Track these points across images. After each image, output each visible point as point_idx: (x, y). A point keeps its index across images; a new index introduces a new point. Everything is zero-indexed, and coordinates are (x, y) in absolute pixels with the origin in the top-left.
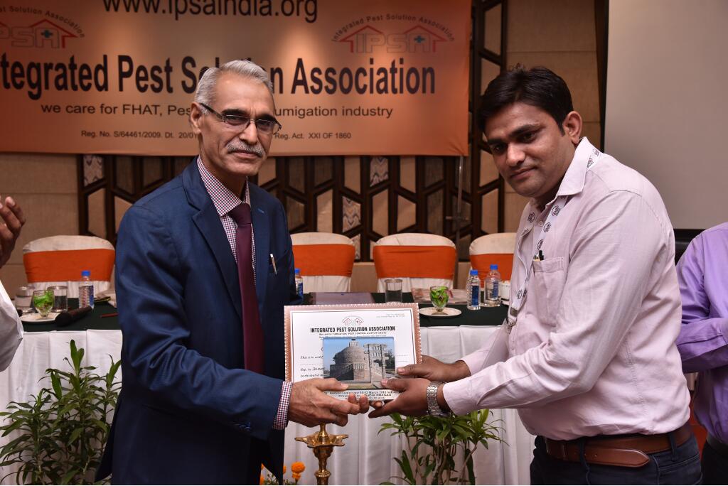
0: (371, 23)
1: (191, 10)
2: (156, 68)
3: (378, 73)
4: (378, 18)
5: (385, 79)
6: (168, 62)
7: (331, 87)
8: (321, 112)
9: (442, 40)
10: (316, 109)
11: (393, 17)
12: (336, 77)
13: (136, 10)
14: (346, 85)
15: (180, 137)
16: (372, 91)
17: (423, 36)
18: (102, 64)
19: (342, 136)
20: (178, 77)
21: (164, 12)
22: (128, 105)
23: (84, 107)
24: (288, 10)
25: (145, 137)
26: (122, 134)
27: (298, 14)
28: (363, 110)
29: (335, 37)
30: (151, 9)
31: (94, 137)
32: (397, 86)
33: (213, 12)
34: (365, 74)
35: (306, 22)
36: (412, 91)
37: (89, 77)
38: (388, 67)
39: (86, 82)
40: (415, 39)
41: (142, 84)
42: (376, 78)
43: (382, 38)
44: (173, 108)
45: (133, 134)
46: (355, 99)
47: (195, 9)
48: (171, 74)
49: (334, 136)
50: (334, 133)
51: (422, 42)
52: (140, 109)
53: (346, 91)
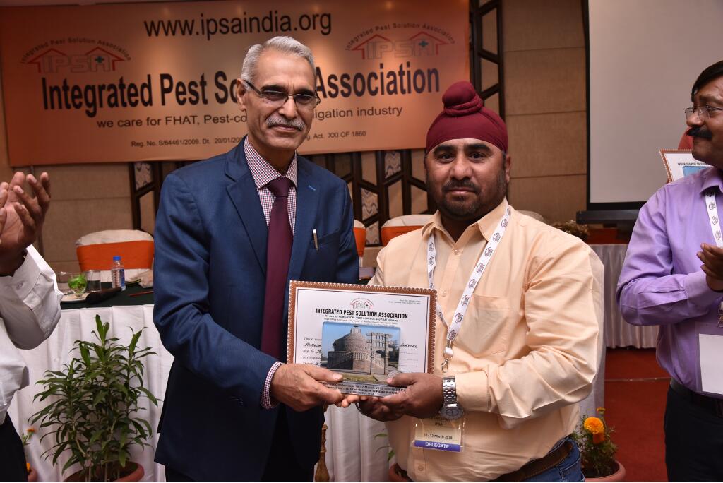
0: (380, 32)
1: (221, 31)
2: (193, 83)
3: (388, 77)
4: (386, 27)
5: (394, 82)
6: (202, 77)
7: (346, 91)
8: (339, 114)
9: (444, 43)
10: (334, 112)
11: (399, 26)
12: (351, 82)
13: (174, 33)
14: (360, 89)
15: (216, 143)
16: (383, 93)
17: (426, 41)
18: (147, 82)
19: (358, 134)
20: (211, 89)
21: (197, 33)
22: (171, 117)
23: (133, 121)
24: (305, 25)
25: (186, 144)
26: (165, 142)
27: (314, 28)
28: (376, 110)
29: (348, 47)
30: (187, 32)
31: (142, 146)
32: (405, 86)
33: (240, 31)
34: (376, 78)
35: (323, 36)
36: (419, 91)
37: (136, 95)
38: (397, 71)
39: (133, 99)
40: (420, 44)
41: (181, 97)
42: (386, 81)
43: (389, 44)
44: (207, 118)
45: (175, 142)
46: (368, 101)
47: (224, 30)
48: (206, 87)
49: (350, 135)
50: (351, 132)
51: (427, 46)
52: (180, 120)
53: (360, 94)
